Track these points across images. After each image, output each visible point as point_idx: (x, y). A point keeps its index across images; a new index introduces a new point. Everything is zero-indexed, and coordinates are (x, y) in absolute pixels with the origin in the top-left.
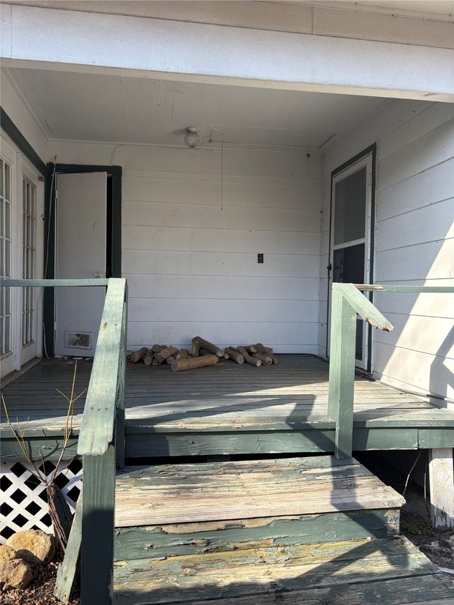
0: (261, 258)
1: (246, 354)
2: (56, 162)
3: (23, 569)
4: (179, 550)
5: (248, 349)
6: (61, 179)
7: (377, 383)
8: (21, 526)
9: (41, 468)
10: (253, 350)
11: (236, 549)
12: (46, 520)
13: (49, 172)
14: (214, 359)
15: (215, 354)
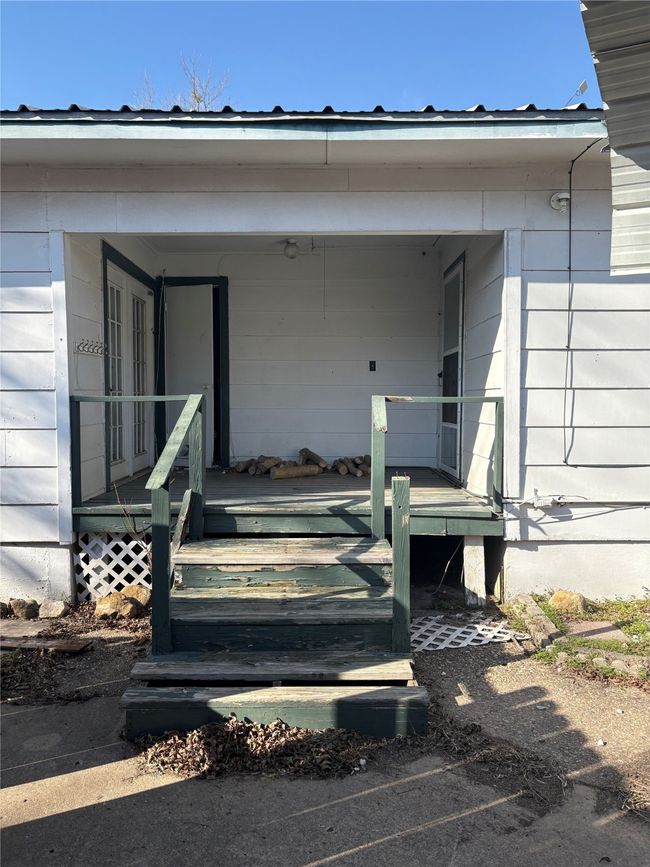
0: (373, 366)
1: (351, 466)
2: (163, 276)
3: (130, 606)
4: (228, 583)
5: (353, 461)
6: (169, 292)
7: (462, 490)
8: (130, 583)
9: (143, 539)
10: (358, 461)
11: (269, 585)
12: (147, 579)
13: (158, 286)
14: (315, 469)
15: (317, 464)
